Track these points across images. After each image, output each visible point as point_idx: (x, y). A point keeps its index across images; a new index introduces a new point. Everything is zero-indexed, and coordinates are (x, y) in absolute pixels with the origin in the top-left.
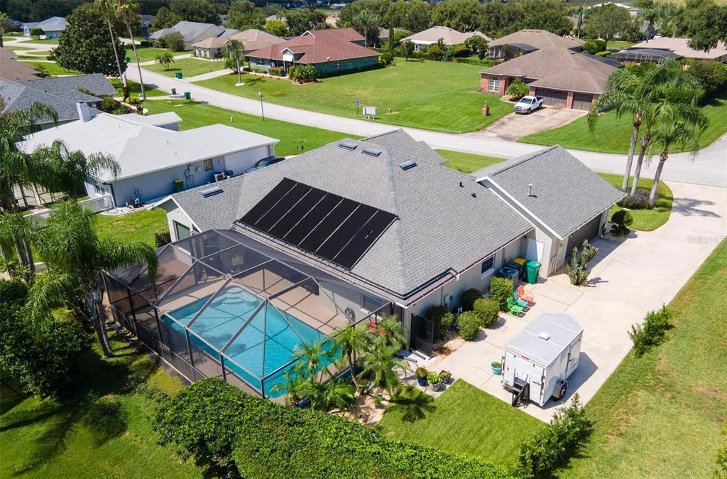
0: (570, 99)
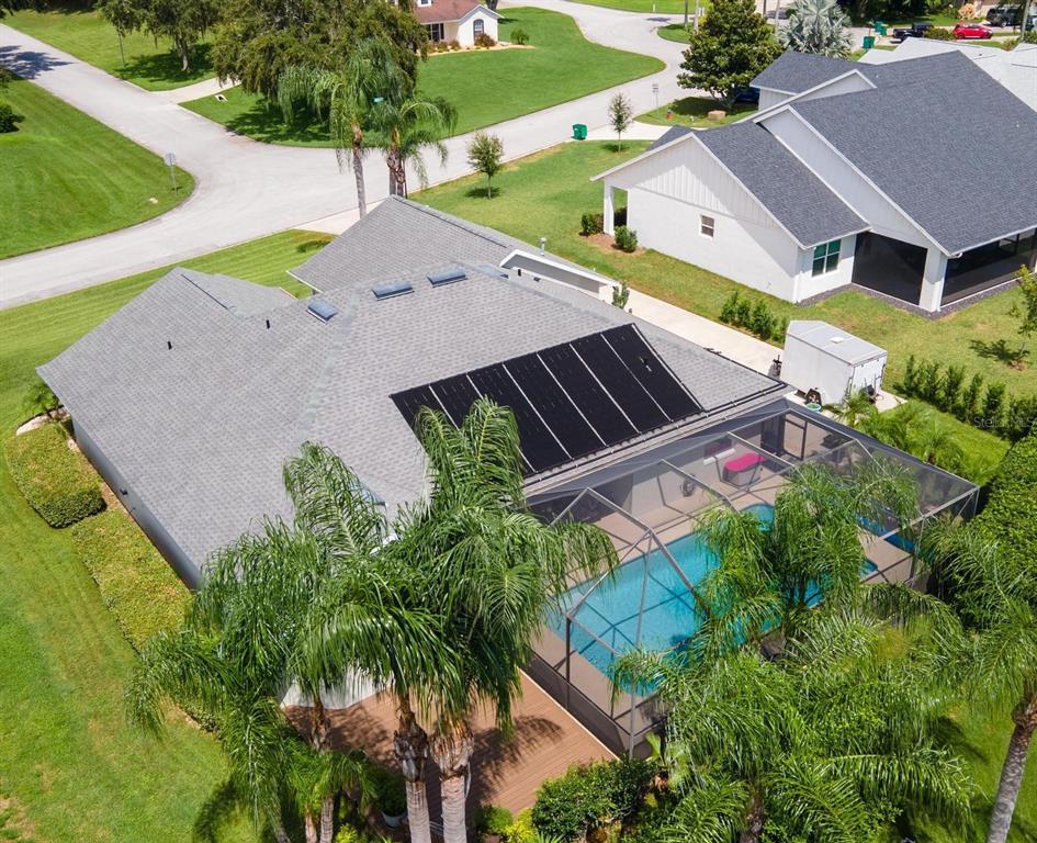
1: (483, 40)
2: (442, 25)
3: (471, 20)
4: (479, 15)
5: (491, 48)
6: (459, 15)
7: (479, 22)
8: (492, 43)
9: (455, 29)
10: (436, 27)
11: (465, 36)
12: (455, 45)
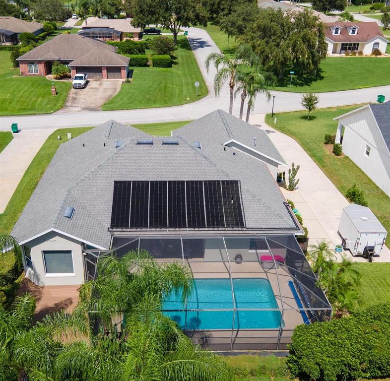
0: (104, 72)
1: (376, 52)
2: (358, 44)
3: (372, 43)
4: (378, 40)
5: (378, 56)
6: (367, 40)
7: (377, 44)
8: (380, 54)
9: (363, 46)
10: (355, 44)
11: (367, 50)
12: (361, 53)
